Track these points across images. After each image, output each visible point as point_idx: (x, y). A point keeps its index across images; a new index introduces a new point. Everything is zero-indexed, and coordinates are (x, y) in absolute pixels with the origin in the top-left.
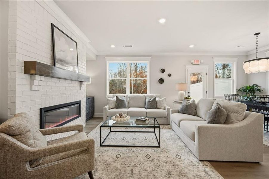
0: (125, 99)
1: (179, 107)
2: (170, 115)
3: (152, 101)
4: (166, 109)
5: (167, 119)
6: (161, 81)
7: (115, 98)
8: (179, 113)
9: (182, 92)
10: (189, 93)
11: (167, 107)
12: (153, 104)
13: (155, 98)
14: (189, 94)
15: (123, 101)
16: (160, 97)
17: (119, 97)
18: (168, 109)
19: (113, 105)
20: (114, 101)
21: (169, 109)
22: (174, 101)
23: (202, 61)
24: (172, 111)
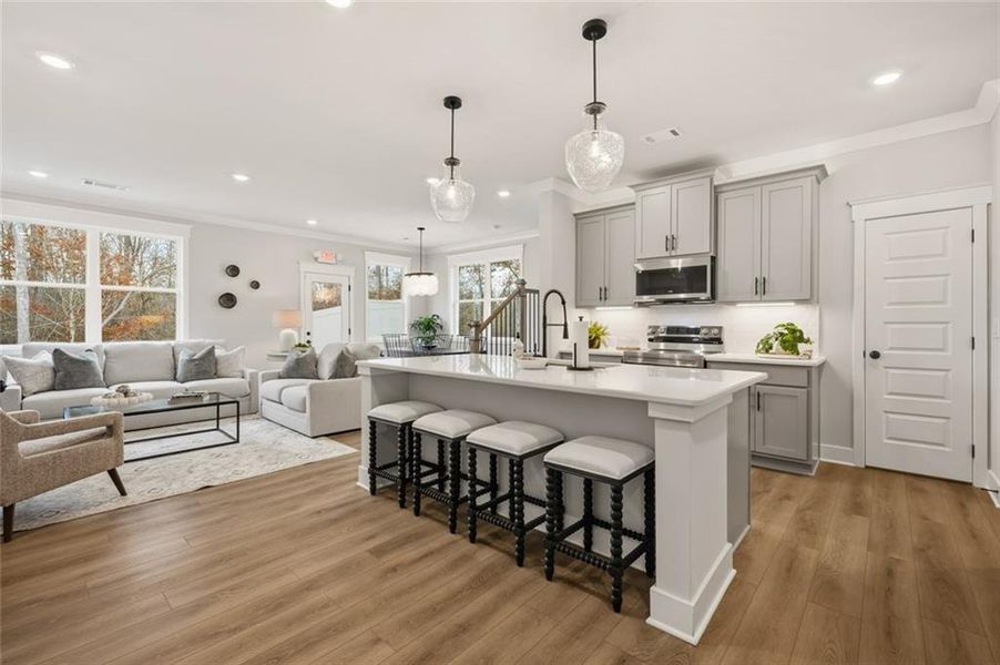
0: (93, 358)
1: (280, 366)
2: (257, 386)
3: (202, 358)
4: (248, 376)
5: (250, 399)
6: (228, 300)
7: (47, 358)
8: (280, 377)
9: (289, 331)
10: (308, 334)
11: (248, 371)
12: (205, 365)
13: (211, 351)
14: (308, 338)
15: (87, 363)
16: (224, 346)
17: (67, 353)
18: (251, 374)
19: (47, 379)
20: (43, 367)
21: (254, 376)
22: (270, 355)
23: (340, 257)
24: (263, 376)
